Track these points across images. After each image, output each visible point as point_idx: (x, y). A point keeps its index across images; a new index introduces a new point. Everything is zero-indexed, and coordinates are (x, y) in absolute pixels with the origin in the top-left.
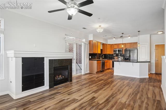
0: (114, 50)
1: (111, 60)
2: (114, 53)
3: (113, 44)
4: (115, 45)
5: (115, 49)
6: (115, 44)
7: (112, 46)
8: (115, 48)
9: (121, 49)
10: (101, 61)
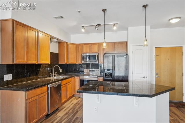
0: (83, 55)
1: (76, 78)
2: (83, 62)
3: (80, 44)
4: (84, 46)
5: (85, 55)
6: (85, 44)
7: (78, 48)
8: (84, 51)
9: (97, 54)
10: (49, 86)
